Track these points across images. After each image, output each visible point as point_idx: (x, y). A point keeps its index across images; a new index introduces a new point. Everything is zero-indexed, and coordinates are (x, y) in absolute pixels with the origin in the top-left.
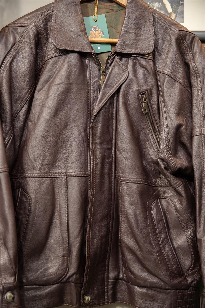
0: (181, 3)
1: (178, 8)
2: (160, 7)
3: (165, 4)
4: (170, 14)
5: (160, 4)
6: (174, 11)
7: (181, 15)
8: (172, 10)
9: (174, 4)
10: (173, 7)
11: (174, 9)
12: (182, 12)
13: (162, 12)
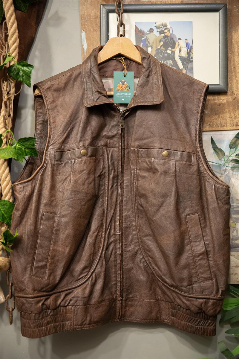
0: (191, 61)
1: (188, 65)
2: (172, 64)
3: (177, 61)
4: (181, 70)
5: (172, 62)
6: (185, 67)
7: (191, 71)
8: (183, 66)
9: (185, 62)
10: (184, 64)
11: (184, 66)
12: (192, 68)
13: (175, 68)
